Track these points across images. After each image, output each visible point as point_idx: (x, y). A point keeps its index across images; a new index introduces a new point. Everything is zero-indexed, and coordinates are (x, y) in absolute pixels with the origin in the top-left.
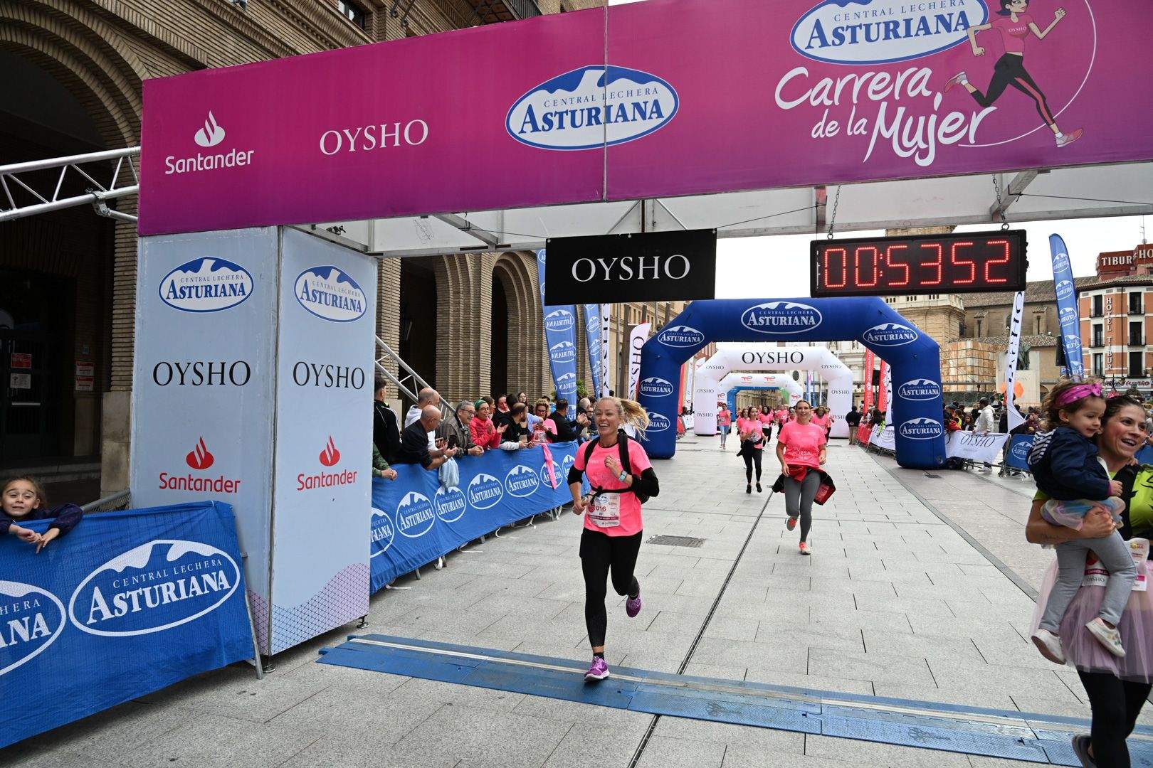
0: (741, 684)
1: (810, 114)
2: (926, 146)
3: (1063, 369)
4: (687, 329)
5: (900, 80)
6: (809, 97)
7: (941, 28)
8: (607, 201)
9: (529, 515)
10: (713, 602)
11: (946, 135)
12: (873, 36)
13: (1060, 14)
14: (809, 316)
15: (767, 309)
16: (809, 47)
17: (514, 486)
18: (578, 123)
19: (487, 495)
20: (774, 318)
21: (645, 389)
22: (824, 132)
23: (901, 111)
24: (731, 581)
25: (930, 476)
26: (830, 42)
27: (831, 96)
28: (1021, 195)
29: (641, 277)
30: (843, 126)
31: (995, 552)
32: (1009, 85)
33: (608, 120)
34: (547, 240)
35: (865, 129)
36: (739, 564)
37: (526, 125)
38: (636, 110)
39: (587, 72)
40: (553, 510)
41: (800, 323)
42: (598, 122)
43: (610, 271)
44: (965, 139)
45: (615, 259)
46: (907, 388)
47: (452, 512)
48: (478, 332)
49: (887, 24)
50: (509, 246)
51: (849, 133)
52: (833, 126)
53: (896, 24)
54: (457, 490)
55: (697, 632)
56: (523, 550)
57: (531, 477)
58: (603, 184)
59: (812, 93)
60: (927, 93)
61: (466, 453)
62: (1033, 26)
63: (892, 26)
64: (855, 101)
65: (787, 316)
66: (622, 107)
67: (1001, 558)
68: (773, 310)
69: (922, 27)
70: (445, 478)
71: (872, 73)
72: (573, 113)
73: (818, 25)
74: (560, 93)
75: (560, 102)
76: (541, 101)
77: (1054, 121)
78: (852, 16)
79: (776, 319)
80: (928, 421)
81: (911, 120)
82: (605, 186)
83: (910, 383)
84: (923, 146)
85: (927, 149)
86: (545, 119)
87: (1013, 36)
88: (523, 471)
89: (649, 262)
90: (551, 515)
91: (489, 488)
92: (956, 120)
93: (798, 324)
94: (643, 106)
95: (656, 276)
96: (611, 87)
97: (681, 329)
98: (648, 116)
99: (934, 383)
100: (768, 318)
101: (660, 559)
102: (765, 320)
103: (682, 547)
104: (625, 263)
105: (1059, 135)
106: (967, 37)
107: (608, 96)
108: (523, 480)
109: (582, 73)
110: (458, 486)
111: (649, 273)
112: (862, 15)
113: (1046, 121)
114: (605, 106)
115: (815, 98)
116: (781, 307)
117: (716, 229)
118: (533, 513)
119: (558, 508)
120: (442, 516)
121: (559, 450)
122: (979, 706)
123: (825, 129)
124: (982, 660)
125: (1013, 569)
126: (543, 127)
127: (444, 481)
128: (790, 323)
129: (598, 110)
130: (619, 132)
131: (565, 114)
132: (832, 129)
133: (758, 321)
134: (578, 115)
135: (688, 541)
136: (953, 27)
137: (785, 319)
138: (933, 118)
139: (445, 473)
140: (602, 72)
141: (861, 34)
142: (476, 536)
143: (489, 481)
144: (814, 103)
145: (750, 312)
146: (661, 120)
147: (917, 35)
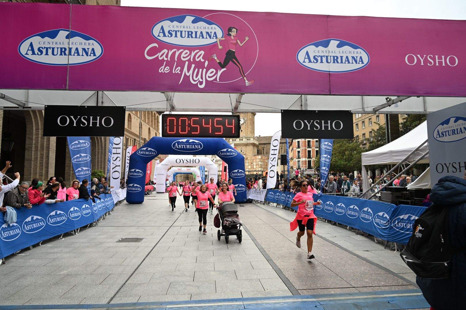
0: (135, 304)
1: (159, 63)
2: (202, 80)
3: (283, 166)
4: (149, 149)
5: (193, 54)
6: (158, 56)
7: (208, 37)
8: (69, 90)
9: (60, 234)
10: (137, 266)
11: (209, 77)
12: (183, 36)
13: (247, 39)
14: (198, 145)
15: (182, 142)
16: (159, 36)
17: (53, 220)
18: (55, 53)
19: (35, 226)
20: (185, 145)
21: (131, 174)
22: (164, 71)
23: (193, 66)
24: (148, 257)
25: (241, 206)
26: (167, 36)
27: (167, 57)
28: (240, 102)
29: (91, 125)
30: (171, 69)
31: (253, 234)
32: (231, 61)
33: (70, 53)
34: (45, 106)
35: (180, 71)
36: (155, 248)
37: (28, 51)
38: (84, 52)
39: (60, 31)
40: (75, 231)
41: (195, 147)
42: (65, 54)
43: (76, 122)
44: (216, 79)
45: (79, 117)
46: (234, 173)
47: (11, 236)
48: (48, 148)
49: (188, 32)
50: (30, 107)
51: (174, 72)
52: (167, 69)
53: (192, 33)
54: (15, 224)
55: (124, 281)
56: (53, 251)
57: (63, 216)
58: (66, 82)
59: (160, 54)
60: (202, 60)
61: (23, 206)
62: (238, 41)
63: (190, 33)
64: (176, 60)
65: (190, 145)
66: (77, 49)
67: (255, 236)
68: (185, 142)
69: (201, 35)
70: (8, 219)
71: (182, 50)
72: (53, 49)
73: (162, 28)
74: (47, 39)
75: (46, 43)
76: (37, 41)
77: (245, 76)
78: (175, 27)
79: (185, 146)
80: (241, 185)
81: (196, 70)
82: (68, 83)
83: (234, 171)
84: (201, 80)
85: (202, 82)
86: (39, 49)
87: (231, 43)
88: (58, 213)
89: (95, 119)
90: (73, 233)
91: (37, 223)
92: (212, 72)
93: (194, 148)
94: (87, 50)
95: (98, 125)
96: (72, 40)
97: (147, 149)
98: (89, 54)
99: (243, 171)
100: (182, 145)
101: (120, 249)
102: (181, 146)
103: (132, 243)
104: (83, 118)
105: (247, 81)
106: (217, 42)
107: (71, 43)
108: (58, 217)
109: (58, 32)
110: (16, 223)
111: (95, 124)
112: (179, 27)
113: (242, 76)
114: (69, 48)
115: (161, 56)
116: (187, 141)
117: (125, 107)
118: (63, 233)
119: (77, 229)
120: (4, 238)
121: (80, 202)
122: (229, 298)
123: (164, 69)
124: (236, 278)
125: (258, 240)
126: (38, 53)
127: (8, 220)
128: (191, 148)
129: (65, 49)
130: (75, 60)
131: (49, 49)
132: (167, 70)
133: (178, 147)
134: (56, 50)
135: (136, 239)
136: (212, 37)
137: (189, 146)
138: (205, 70)
139: (8, 217)
140: (68, 33)
141: (179, 34)
142: (27, 247)
143: (37, 219)
144: (160, 59)
145: (175, 143)
146: (95, 57)
147: (199, 38)
